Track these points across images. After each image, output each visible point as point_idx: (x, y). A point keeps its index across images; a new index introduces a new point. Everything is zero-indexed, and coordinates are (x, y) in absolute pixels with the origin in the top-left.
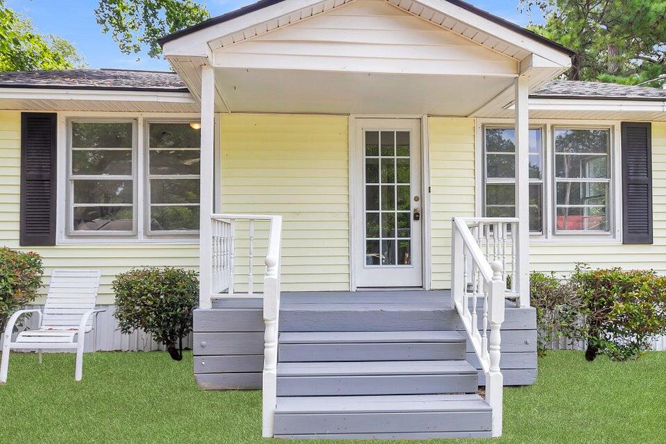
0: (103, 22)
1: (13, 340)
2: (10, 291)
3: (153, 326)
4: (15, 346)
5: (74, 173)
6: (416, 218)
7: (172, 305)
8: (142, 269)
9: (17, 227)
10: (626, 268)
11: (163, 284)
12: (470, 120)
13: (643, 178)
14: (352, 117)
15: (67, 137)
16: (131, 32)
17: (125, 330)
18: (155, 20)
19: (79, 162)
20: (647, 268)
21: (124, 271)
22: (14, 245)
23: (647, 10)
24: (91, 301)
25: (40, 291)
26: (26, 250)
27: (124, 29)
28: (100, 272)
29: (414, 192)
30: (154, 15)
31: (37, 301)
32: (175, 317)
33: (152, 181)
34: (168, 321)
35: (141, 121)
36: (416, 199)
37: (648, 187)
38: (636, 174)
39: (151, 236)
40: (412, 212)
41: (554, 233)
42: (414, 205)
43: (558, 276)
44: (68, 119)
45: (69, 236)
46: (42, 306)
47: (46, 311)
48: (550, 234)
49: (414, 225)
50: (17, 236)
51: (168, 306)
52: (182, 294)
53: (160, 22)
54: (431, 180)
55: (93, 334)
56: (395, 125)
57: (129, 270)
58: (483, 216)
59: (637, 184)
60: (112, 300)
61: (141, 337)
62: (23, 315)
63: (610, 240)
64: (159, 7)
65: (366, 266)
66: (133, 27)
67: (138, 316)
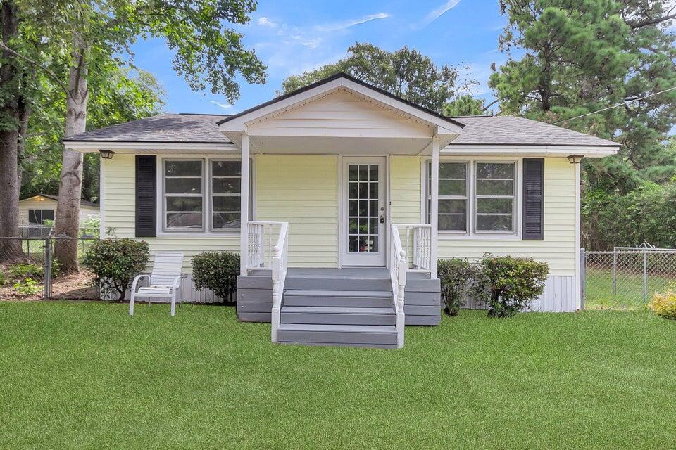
0: (178, 69)
1: (136, 291)
2: (132, 264)
3: (215, 286)
4: (137, 295)
5: (167, 192)
6: (382, 222)
7: (226, 274)
8: (208, 252)
9: (134, 225)
10: (514, 256)
11: (221, 262)
12: (418, 157)
13: (537, 196)
14: (340, 156)
15: (163, 170)
16: (198, 74)
17: (198, 288)
18: (216, 65)
19: (170, 187)
20: (529, 256)
21: (197, 253)
22: (132, 237)
23: (594, 55)
24: (179, 271)
25: (148, 264)
26: (140, 240)
27: (193, 72)
28: (183, 254)
29: (381, 205)
30: (216, 60)
31: (147, 270)
32: (227, 281)
33: (214, 197)
34: (224, 284)
35: (207, 160)
36: (382, 209)
37: (541, 201)
38: (533, 192)
39: (213, 232)
40: (379, 218)
41: (474, 232)
42: (381, 213)
43: (470, 261)
44: (163, 159)
45: (164, 231)
46: (150, 274)
47: (152, 276)
48: (471, 233)
49: (381, 226)
50: (133, 231)
51: (223, 274)
52: (232, 267)
53: (220, 66)
54: (392, 197)
55: (180, 291)
56: (369, 161)
57: (201, 253)
58: (426, 223)
59: (533, 200)
60: (191, 271)
61: (208, 294)
62: (140, 278)
63: (513, 238)
64: (219, 54)
65: (349, 252)
66: (200, 71)
67: (205, 280)
